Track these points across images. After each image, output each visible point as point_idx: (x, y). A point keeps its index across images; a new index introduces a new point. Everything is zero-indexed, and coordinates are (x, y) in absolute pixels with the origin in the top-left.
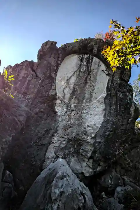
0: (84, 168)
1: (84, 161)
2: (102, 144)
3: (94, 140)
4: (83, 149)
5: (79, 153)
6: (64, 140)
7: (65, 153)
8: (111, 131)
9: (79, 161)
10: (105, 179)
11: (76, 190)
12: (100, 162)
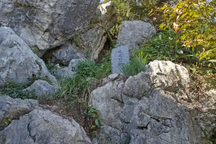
0: (38, 41)
1: (39, 33)
2: (62, 17)
3: (53, 10)
4: (38, 19)
5: (32, 23)
6: (9, 2)
7: (12, 21)
8: (75, 4)
9: (32, 33)
10: (61, 53)
11: (31, 59)
12: (57, 36)
